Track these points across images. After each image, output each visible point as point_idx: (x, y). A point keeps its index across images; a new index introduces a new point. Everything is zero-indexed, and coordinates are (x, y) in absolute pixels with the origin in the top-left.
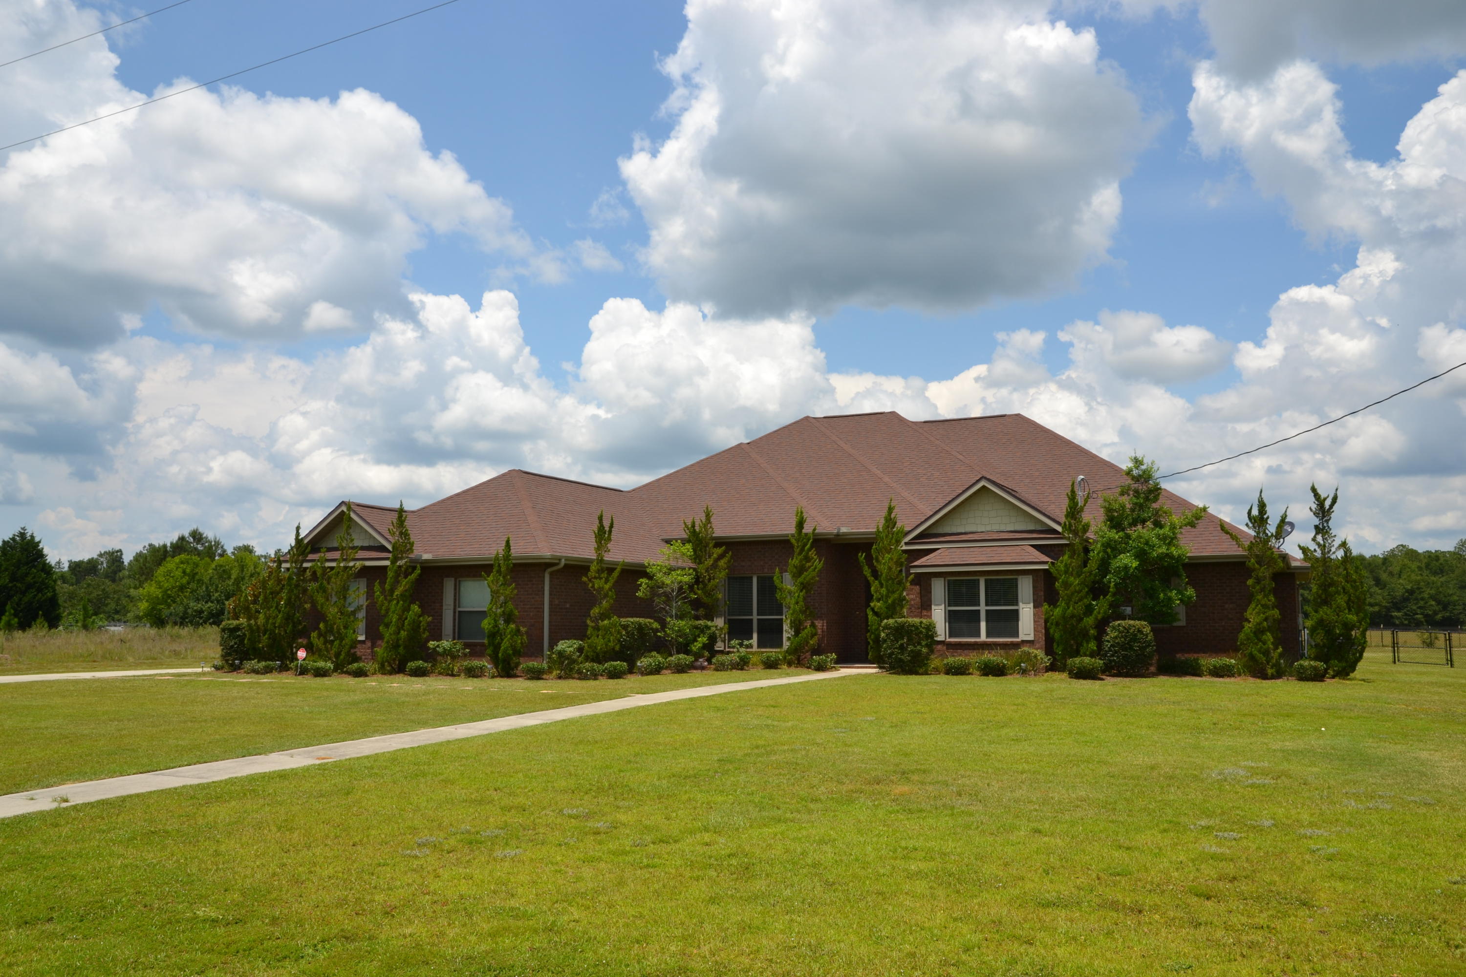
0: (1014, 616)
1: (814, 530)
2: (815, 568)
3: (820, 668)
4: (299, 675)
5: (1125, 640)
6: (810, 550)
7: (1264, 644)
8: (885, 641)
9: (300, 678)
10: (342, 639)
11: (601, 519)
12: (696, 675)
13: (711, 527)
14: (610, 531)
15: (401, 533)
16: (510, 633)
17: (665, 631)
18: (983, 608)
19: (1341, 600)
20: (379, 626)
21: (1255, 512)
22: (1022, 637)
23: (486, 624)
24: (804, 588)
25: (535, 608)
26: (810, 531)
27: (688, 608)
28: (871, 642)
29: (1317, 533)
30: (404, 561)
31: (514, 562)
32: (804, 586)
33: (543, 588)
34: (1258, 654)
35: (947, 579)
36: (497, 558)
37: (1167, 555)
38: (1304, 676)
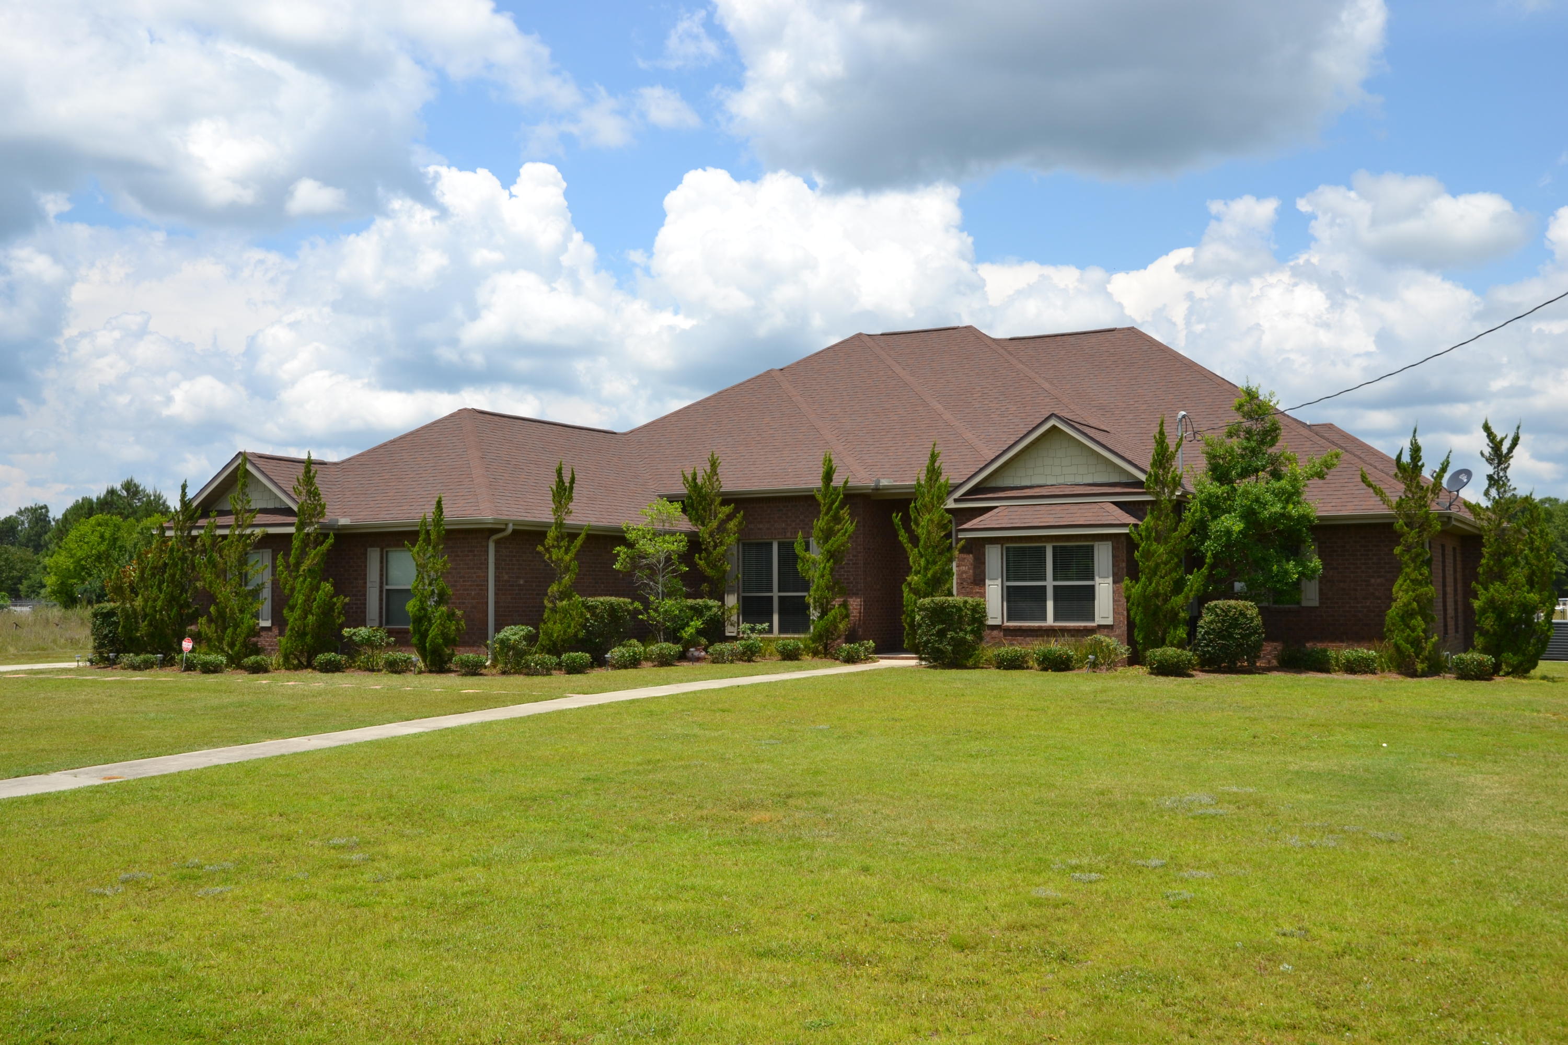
0: (1089, 594)
1: (846, 482)
2: (846, 532)
3: (851, 659)
4: (185, 671)
5: (1223, 625)
6: (841, 507)
7: (1413, 632)
8: (920, 625)
9: (185, 674)
10: (236, 626)
11: (559, 473)
12: (684, 667)
13: (717, 479)
14: (571, 488)
15: (309, 492)
16: (440, 618)
17: (648, 613)
18: (1050, 583)
19: (1518, 575)
20: (283, 609)
21: (1406, 459)
22: (1098, 621)
23: (411, 606)
24: (831, 557)
25: (477, 585)
26: (842, 484)
27: (678, 584)
28: (907, 627)
29: (1490, 486)
30: (312, 528)
31: (446, 527)
32: (831, 555)
33: (487, 560)
34: (1404, 644)
35: (1005, 546)
36: (424, 523)
37: (1283, 515)
38: (1466, 674)
